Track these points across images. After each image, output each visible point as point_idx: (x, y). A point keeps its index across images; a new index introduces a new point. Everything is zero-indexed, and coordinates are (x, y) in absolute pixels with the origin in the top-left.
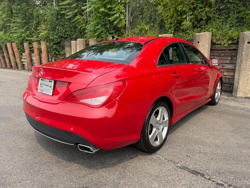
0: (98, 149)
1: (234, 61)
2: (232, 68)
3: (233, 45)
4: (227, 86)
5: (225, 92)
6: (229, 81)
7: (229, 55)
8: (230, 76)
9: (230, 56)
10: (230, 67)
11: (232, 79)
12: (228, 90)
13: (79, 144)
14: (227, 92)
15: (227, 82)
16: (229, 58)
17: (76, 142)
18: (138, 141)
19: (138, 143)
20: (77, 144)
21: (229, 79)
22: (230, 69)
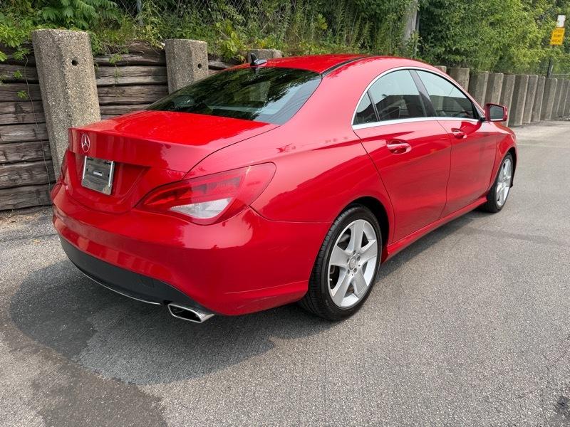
0: (213, 315)
1: (28, 115)
2: (27, 139)
3: (10, 67)
4: (30, 192)
5: (28, 211)
6: (31, 176)
7: (7, 99)
8: (27, 161)
9: (11, 101)
10: (19, 133)
11: (37, 170)
12: (36, 203)
13: (170, 302)
14: (33, 210)
15: (25, 182)
16: (8, 106)
17: (165, 299)
18: (305, 296)
19: (305, 299)
20: (166, 302)
21: (28, 170)
22: (22, 142)
